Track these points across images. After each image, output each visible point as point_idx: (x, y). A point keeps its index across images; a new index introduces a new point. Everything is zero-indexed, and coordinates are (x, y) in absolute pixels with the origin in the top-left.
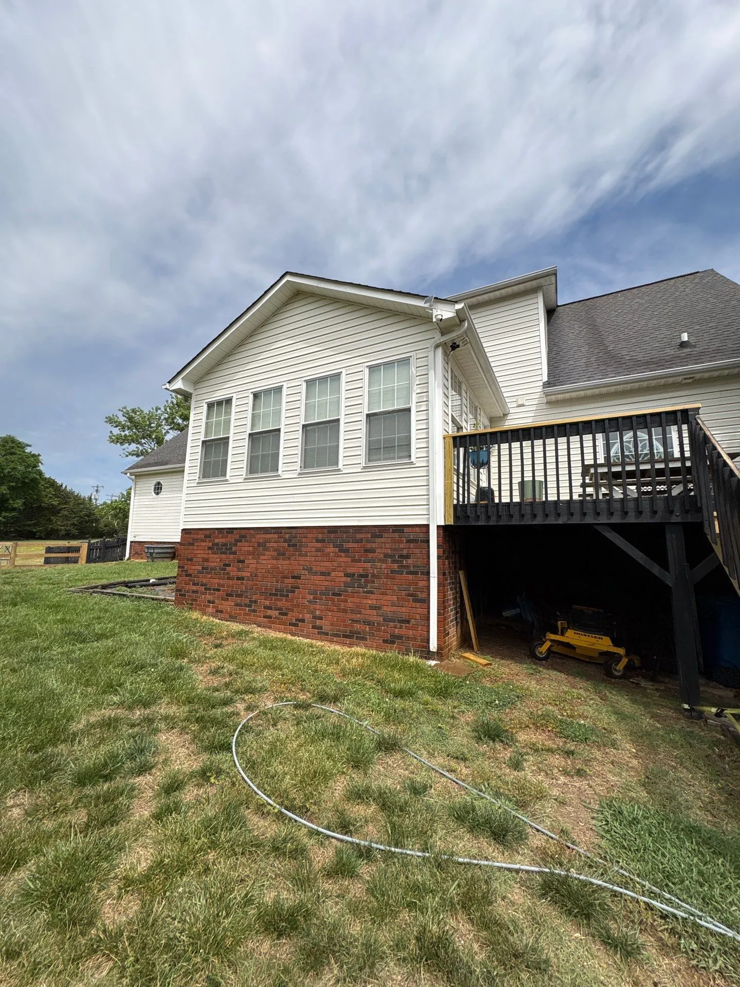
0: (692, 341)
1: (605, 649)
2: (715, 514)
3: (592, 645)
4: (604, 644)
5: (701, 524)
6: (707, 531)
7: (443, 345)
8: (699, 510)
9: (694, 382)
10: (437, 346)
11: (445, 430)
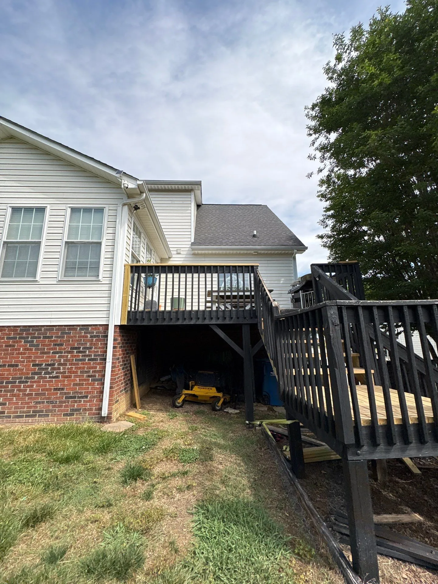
0: (258, 235)
1: (212, 395)
2: (262, 319)
3: (207, 393)
4: (212, 392)
5: (257, 324)
6: (259, 328)
7: (129, 205)
8: (256, 317)
9: (258, 254)
10: (124, 205)
11: (125, 260)
